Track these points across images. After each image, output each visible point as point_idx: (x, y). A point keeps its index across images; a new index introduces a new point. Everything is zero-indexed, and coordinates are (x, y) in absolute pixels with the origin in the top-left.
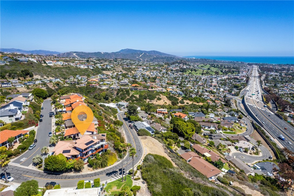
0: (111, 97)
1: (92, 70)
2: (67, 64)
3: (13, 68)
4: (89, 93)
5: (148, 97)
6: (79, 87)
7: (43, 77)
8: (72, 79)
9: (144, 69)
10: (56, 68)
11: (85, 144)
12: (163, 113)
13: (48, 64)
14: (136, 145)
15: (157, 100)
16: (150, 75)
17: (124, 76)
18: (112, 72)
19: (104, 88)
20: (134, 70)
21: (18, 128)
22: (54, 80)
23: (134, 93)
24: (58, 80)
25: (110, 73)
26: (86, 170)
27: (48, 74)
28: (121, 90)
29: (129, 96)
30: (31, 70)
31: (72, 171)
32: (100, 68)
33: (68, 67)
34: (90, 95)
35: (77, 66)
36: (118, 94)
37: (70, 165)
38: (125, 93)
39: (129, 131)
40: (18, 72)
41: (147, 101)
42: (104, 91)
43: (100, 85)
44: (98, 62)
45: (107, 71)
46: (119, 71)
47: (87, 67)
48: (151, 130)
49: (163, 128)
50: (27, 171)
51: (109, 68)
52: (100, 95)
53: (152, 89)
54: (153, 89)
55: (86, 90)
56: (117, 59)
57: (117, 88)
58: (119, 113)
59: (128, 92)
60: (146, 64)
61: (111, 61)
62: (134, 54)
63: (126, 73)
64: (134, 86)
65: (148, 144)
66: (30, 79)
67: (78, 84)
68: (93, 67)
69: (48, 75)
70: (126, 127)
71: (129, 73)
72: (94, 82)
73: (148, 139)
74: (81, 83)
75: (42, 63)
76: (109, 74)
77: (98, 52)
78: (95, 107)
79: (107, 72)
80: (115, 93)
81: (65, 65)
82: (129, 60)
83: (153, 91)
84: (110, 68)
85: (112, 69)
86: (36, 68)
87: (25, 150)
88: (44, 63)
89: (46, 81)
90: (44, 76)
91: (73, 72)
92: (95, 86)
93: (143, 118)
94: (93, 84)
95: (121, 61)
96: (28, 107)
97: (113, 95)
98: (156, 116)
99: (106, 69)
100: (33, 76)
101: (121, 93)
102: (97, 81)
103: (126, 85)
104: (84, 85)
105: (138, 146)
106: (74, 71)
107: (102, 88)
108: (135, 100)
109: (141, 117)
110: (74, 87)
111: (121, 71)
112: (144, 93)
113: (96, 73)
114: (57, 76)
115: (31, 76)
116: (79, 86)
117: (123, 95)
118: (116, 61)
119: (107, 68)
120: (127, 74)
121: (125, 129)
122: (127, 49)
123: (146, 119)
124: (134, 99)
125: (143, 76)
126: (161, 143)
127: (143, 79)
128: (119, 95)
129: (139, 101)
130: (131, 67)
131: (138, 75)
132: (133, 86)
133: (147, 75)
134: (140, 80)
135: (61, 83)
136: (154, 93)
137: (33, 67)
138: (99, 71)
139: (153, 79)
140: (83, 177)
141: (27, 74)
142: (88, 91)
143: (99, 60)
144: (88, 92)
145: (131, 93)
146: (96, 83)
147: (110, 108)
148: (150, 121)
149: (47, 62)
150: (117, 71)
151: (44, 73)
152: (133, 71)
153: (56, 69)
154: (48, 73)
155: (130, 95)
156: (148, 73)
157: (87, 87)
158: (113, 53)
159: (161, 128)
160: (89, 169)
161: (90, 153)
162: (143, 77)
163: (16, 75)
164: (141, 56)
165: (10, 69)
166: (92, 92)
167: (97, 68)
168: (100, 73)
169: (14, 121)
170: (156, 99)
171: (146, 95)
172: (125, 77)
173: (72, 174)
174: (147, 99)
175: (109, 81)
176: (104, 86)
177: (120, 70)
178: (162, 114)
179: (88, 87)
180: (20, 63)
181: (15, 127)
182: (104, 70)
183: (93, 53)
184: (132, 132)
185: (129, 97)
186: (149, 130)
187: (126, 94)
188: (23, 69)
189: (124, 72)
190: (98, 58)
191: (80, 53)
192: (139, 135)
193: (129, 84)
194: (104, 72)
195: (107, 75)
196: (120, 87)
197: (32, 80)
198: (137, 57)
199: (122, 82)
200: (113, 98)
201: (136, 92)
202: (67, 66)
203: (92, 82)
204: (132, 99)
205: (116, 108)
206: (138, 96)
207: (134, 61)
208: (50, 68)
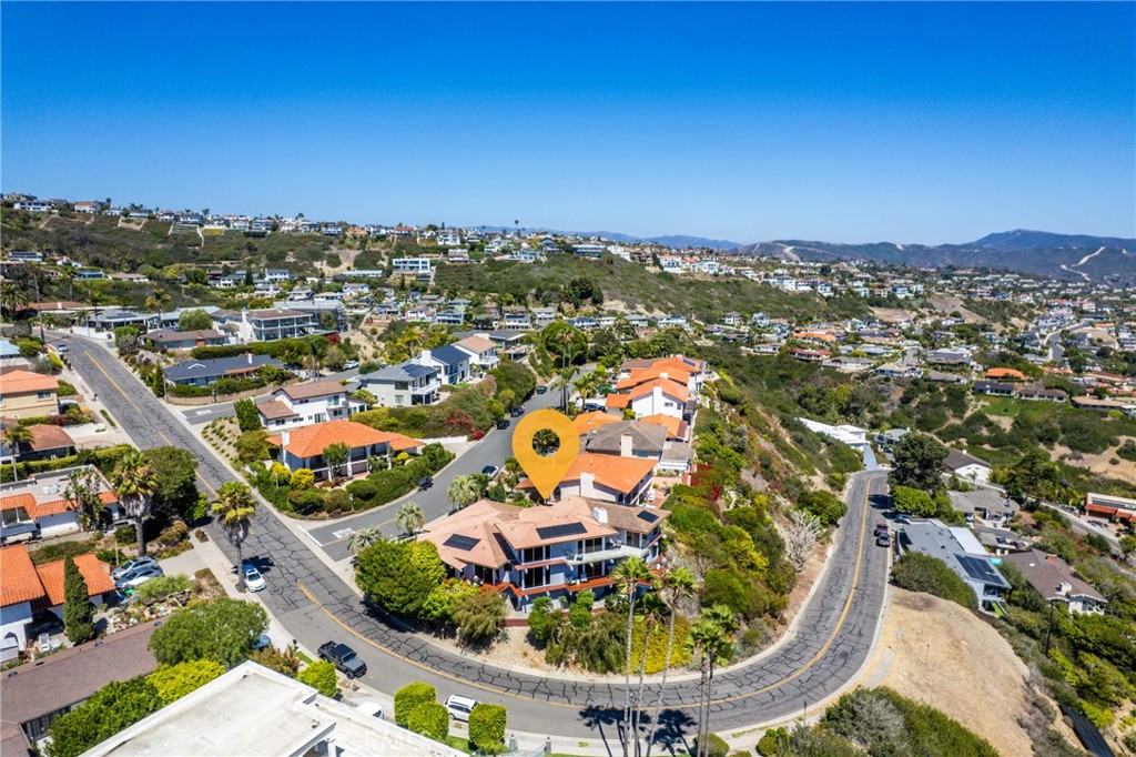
0: (873, 410)
1: (828, 299)
2: (732, 271)
3: (552, 272)
4: (786, 382)
5: (1062, 437)
6: (749, 355)
7: (633, 308)
8: (733, 326)
9: (1081, 313)
10: (691, 283)
11: (537, 530)
12: (1125, 521)
13: (666, 269)
14: (846, 623)
15: (1118, 458)
16: (1110, 343)
17: (967, 334)
18: (915, 314)
19: (851, 367)
20: (1025, 315)
21: (407, 428)
22: (664, 320)
23: (987, 404)
24: (681, 321)
25: (902, 319)
26: (512, 655)
27: (654, 301)
28: (925, 385)
29: (962, 418)
30: (602, 282)
31: (453, 636)
32: (863, 294)
33: (735, 282)
34: (787, 390)
35: (771, 281)
36: (907, 402)
37: (440, 602)
38: (945, 399)
39: (857, 554)
40: (562, 286)
41: (1052, 453)
42: (848, 381)
43: (835, 355)
44: (868, 276)
45: (891, 307)
46: (949, 311)
47: (808, 288)
48: (985, 577)
49: (1075, 590)
50: (323, 574)
51: (901, 296)
52: (828, 395)
53: (1100, 398)
54: (1108, 401)
55: (777, 368)
56: (954, 270)
57: (906, 375)
58: (870, 472)
59: (957, 398)
60: (1102, 296)
61: (926, 274)
62: (1047, 252)
63: (979, 323)
64: (996, 378)
65: (918, 640)
66: (592, 309)
67: (750, 343)
68: (834, 290)
69: (651, 303)
70: (858, 534)
71: (998, 326)
72: (817, 343)
73: (938, 616)
74: (765, 342)
75: (648, 265)
76: (898, 320)
77: (881, 244)
78: (743, 418)
79: (891, 311)
80: (897, 394)
81: (726, 275)
82: (1013, 273)
83: (1102, 412)
84: (907, 298)
85: (914, 304)
86: (622, 276)
87: (367, 503)
88: (654, 265)
89: (637, 322)
90: (639, 306)
91: (750, 302)
92: (813, 358)
93: (984, 517)
94: (809, 351)
95: (974, 276)
96: (485, 374)
97: (884, 405)
98: (1068, 521)
99: (891, 302)
100: (602, 302)
101: (925, 397)
102: (829, 338)
103: (955, 365)
104: (771, 350)
105: (856, 631)
106: (753, 297)
107: (843, 366)
108: (988, 440)
109: (977, 509)
110: (730, 353)
111: (956, 315)
112: (1046, 415)
113: (842, 313)
114: (683, 310)
115: (597, 301)
116: (752, 350)
117: (930, 409)
118: (946, 277)
119: (892, 297)
120: (984, 328)
121: (847, 537)
122: (1019, 231)
123: (1000, 527)
124: (985, 432)
125: (1069, 341)
126: (1026, 662)
127: (1065, 355)
128: (914, 404)
129: (1010, 447)
130: (1010, 299)
131: (1043, 337)
132: (991, 377)
133: (1091, 340)
134: (1050, 357)
135: (686, 333)
136: (1109, 419)
137: (612, 273)
138: (857, 305)
139: (1126, 359)
140: (480, 679)
141: (586, 294)
142: (781, 372)
143: (874, 269)
144: (781, 377)
145: (974, 403)
146: (822, 348)
147: (829, 441)
148: (1018, 542)
149: (663, 262)
150: (937, 313)
151: (641, 296)
152: (1021, 317)
153: (688, 288)
154: (654, 297)
155: (964, 413)
156: (1101, 332)
157: (781, 357)
158: (945, 246)
159: (1066, 588)
160: (525, 654)
161: (558, 580)
162: (1066, 345)
163: (554, 295)
164: (1085, 260)
165: (542, 275)
166: (798, 379)
167: (852, 293)
168: (859, 313)
169: (407, 403)
170: (1111, 452)
171: (1056, 425)
172: (972, 339)
173: (448, 647)
174: (1057, 446)
175: (880, 344)
176: (853, 359)
177: (955, 309)
178: (1114, 522)
179: (786, 360)
180: (576, 258)
181: (396, 421)
182: (879, 303)
183: (859, 246)
184: (873, 558)
185: (957, 422)
186: (972, 575)
187: (946, 404)
188: (577, 277)
189: (971, 319)
190: (871, 261)
191: (809, 245)
192: (895, 582)
193: (973, 363)
194: (878, 312)
195: (889, 325)
196: (926, 373)
197: (595, 314)
198: (1064, 267)
199: (943, 355)
200: (878, 414)
201: (1001, 404)
202: (730, 279)
203: (806, 341)
204: (973, 431)
205: (861, 449)
206: (1006, 423)
207: (1037, 279)
208: (664, 282)
